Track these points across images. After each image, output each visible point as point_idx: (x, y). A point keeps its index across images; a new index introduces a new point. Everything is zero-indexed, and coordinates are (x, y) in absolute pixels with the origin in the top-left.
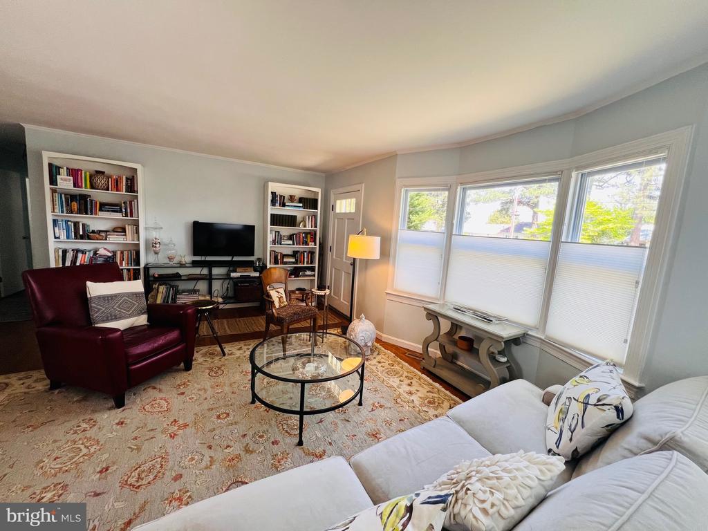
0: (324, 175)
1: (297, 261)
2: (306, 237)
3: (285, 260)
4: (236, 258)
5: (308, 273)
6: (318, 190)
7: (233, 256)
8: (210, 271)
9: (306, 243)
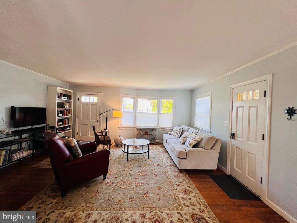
0: (69, 84)
1: (63, 124)
2: (67, 112)
3: (59, 124)
4: (34, 127)
5: (68, 128)
6: (72, 91)
7: (32, 125)
8: (21, 136)
9: (67, 115)
